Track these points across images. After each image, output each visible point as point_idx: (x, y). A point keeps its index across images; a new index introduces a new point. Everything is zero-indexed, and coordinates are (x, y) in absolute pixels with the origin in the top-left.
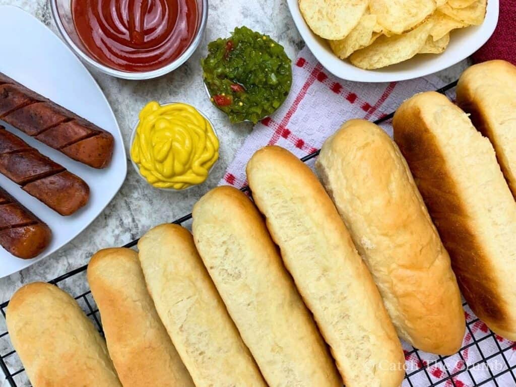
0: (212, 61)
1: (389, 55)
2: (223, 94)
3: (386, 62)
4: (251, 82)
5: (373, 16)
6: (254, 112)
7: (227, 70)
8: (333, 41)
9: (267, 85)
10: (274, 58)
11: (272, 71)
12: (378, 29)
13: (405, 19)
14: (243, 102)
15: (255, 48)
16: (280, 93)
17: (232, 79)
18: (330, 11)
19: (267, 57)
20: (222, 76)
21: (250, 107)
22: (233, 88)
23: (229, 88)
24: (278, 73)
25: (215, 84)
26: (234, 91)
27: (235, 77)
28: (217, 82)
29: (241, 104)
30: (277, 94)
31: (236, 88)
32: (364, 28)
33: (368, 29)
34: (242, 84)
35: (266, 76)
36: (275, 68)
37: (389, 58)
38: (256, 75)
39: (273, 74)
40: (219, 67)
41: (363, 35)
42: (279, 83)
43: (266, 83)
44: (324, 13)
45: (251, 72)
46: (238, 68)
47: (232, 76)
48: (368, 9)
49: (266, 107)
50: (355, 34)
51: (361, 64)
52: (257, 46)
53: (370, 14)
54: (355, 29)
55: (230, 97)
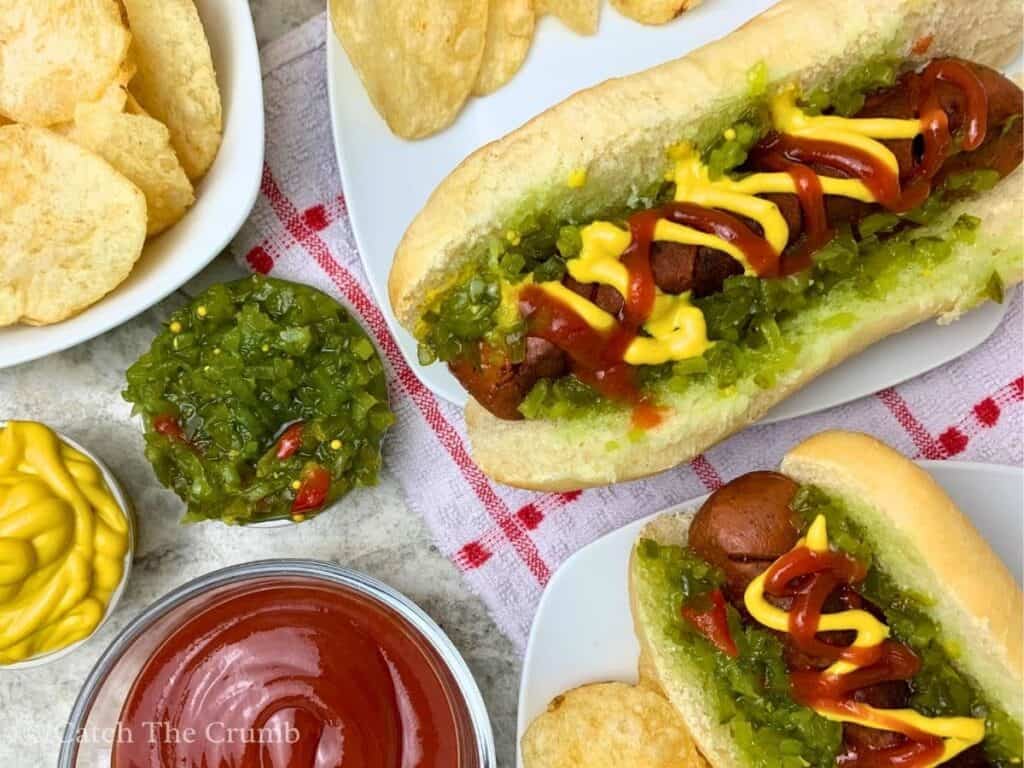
0: (197, 489)
1: (185, 69)
2: (296, 485)
3: (204, 77)
4: (284, 397)
5: (80, 111)
6: (368, 417)
7: (232, 454)
8: (149, 224)
9: (307, 360)
10: (239, 316)
11: (274, 333)
12: (117, 98)
13: (88, 20)
14: (333, 438)
15: (197, 363)
16: (336, 331)
17: (262, 450)
18: (62, 235)
19: (230, 337)
20: (246, 472)
21: (351, 422)
22: (287, 454)
23: (283, 465)
24: (282, 320)
25: (261, 502)
26: (295, 453)
27: (258, 438)
28: (257, 492)
29: (336, 445)
30: (336, 339)
31: (287, 444)
32: (114, 139)
33: (116, 125)
34: (285, 426)
35: (282, 353)
36: (269, 324)
37: (193, 70)
38: (271, 383)
39: (283, 334)
40: (218, 476)
41: (136, 139)
42: (312, 323)
43: (299, 361)
44: (71, 250)
45: (257, 393)
46: (236, 424)
47: (253, 446)
48: (57, 127)
49: (363, 380)
50: (131, 162)
51: (206, 149)
52: (193, 352)
53: (70, 123)
54: (116, 165)
55: (310, 470)
